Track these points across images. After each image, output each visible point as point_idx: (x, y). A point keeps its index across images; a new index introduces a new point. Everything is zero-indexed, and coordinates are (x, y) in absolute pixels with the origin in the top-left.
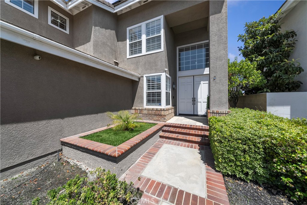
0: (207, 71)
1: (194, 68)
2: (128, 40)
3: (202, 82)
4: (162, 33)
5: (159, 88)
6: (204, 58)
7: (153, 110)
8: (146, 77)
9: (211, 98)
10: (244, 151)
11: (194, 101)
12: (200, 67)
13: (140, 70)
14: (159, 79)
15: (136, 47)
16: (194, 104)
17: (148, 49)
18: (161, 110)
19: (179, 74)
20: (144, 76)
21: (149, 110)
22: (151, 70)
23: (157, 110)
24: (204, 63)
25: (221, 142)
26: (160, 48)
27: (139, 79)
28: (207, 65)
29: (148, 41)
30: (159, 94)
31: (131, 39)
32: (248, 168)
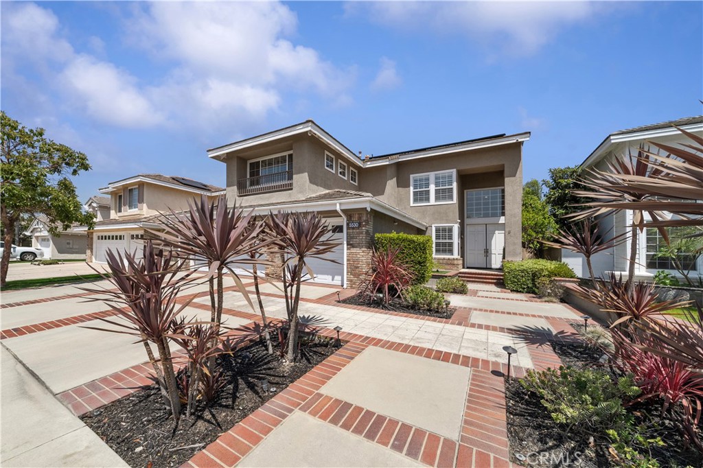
0: (502, 220)
1: (486, 216)
2: (412, 188)
3: (497, 232)
4: (455, 186)
5: (451, 237)
6: (499, 206)
7: (444, 259)
8: (436, 227)
9: (506, 250)
10: (522, 277)
11: (487, 252)
12: (494, 215)
13: (427, 219)
14: (450, 230)
15: (422, 196)
16: (487, 256)
17: (437, 199)
18: (454, 259)
19: (467, 221)
20: (433, 226)
21: (439, 259)
22: (441, 221)
23: (449, 259)
24: (499, 211)
25: (509, 273)
26: (452, 200)
27: (427, 228)
28: (503, 214)
29: (437, 192)
30: (451, 245)
31: (415, 187)
32: (524, 285)
